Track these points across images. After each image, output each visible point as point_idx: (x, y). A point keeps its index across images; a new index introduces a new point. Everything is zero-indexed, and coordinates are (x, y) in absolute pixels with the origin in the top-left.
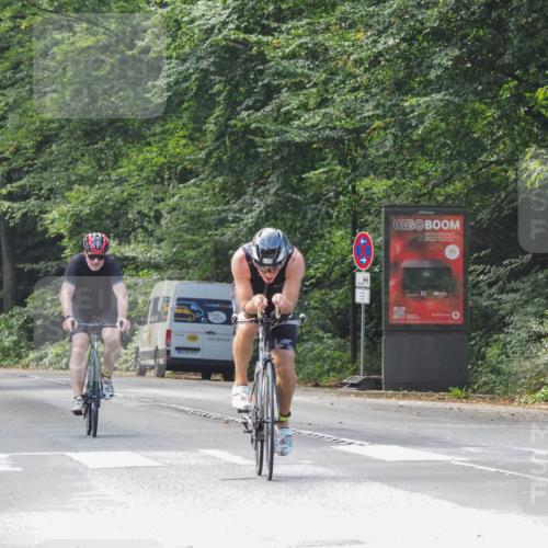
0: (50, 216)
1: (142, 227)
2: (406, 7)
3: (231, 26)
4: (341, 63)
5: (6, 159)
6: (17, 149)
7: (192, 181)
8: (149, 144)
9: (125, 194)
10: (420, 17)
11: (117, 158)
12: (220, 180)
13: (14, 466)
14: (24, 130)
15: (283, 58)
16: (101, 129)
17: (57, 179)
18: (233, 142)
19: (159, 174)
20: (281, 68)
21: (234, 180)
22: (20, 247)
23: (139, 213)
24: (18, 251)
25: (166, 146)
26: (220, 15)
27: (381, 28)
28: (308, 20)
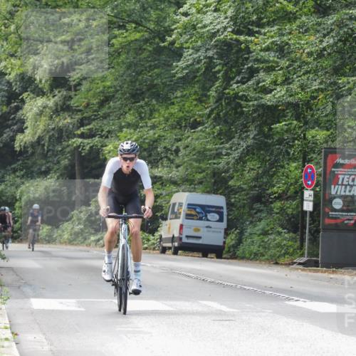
0: (108, 148)
1: (166, 157)
2: (342, 19)
3: (230, 30)
4: (298, 55)
5: (80, 111)
6: (88, 105)
7: (200, 128)
8: (173, 104)
9: (156, 136)
10: (351, 26)
11: (152, 112)
12: (218, 127)
13: (79, 307)
14: (92, 92)
15: (261, 50)
16: (143, 93)
17: (113, 124)
18: (227, 104)
19: (179, 123)
20: (259, 57)
21: (227, 128)
22: (87, 167)
23: (165, 148)
24: (86, 171)
25: (184, 105)
26: (223, 22)
27: (325, 32)
28: (279, 27)
